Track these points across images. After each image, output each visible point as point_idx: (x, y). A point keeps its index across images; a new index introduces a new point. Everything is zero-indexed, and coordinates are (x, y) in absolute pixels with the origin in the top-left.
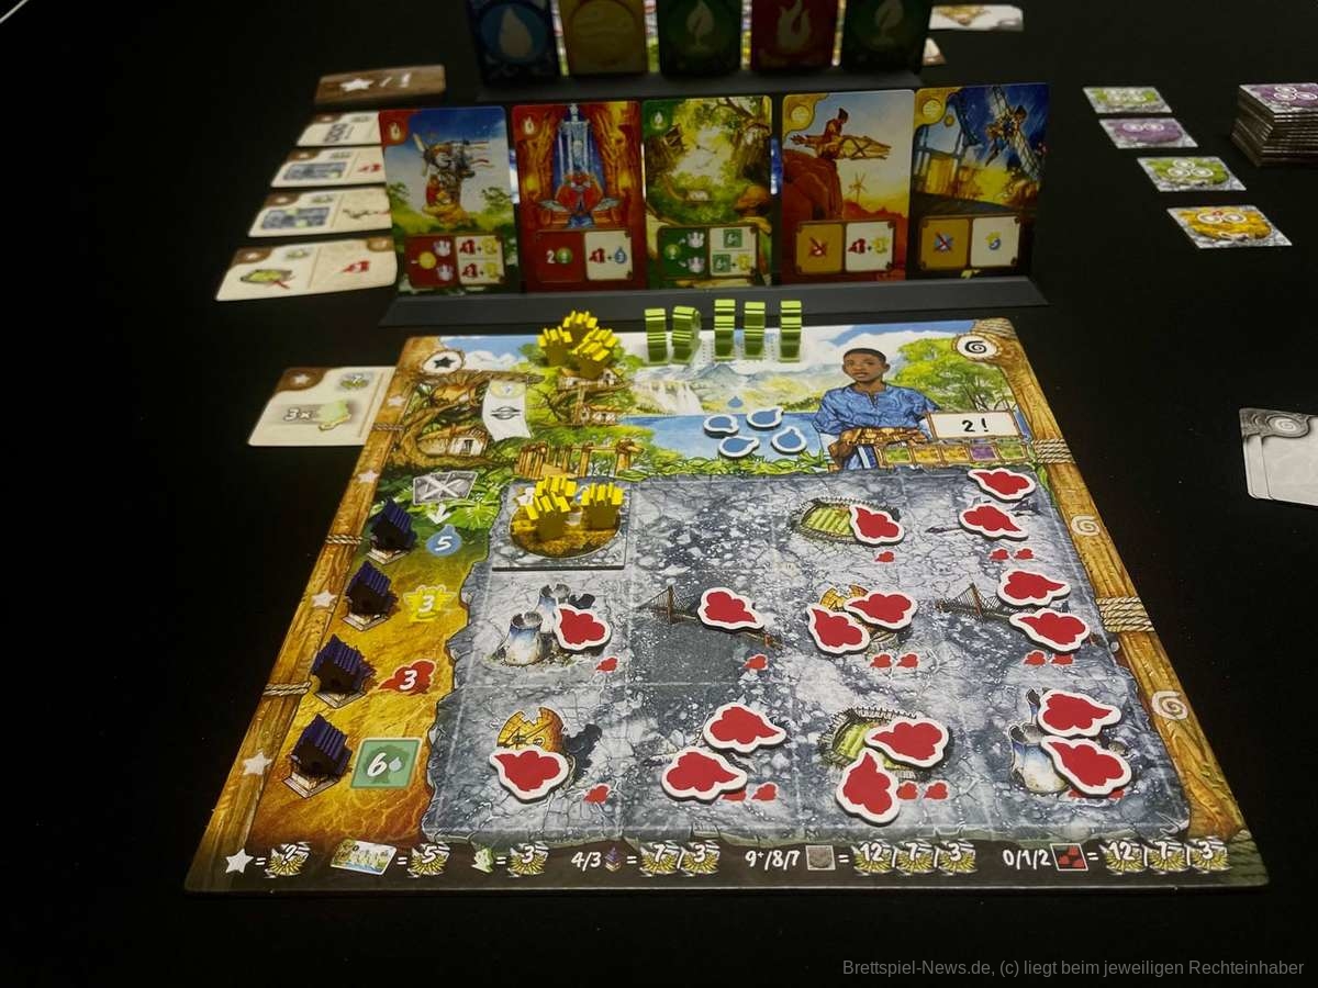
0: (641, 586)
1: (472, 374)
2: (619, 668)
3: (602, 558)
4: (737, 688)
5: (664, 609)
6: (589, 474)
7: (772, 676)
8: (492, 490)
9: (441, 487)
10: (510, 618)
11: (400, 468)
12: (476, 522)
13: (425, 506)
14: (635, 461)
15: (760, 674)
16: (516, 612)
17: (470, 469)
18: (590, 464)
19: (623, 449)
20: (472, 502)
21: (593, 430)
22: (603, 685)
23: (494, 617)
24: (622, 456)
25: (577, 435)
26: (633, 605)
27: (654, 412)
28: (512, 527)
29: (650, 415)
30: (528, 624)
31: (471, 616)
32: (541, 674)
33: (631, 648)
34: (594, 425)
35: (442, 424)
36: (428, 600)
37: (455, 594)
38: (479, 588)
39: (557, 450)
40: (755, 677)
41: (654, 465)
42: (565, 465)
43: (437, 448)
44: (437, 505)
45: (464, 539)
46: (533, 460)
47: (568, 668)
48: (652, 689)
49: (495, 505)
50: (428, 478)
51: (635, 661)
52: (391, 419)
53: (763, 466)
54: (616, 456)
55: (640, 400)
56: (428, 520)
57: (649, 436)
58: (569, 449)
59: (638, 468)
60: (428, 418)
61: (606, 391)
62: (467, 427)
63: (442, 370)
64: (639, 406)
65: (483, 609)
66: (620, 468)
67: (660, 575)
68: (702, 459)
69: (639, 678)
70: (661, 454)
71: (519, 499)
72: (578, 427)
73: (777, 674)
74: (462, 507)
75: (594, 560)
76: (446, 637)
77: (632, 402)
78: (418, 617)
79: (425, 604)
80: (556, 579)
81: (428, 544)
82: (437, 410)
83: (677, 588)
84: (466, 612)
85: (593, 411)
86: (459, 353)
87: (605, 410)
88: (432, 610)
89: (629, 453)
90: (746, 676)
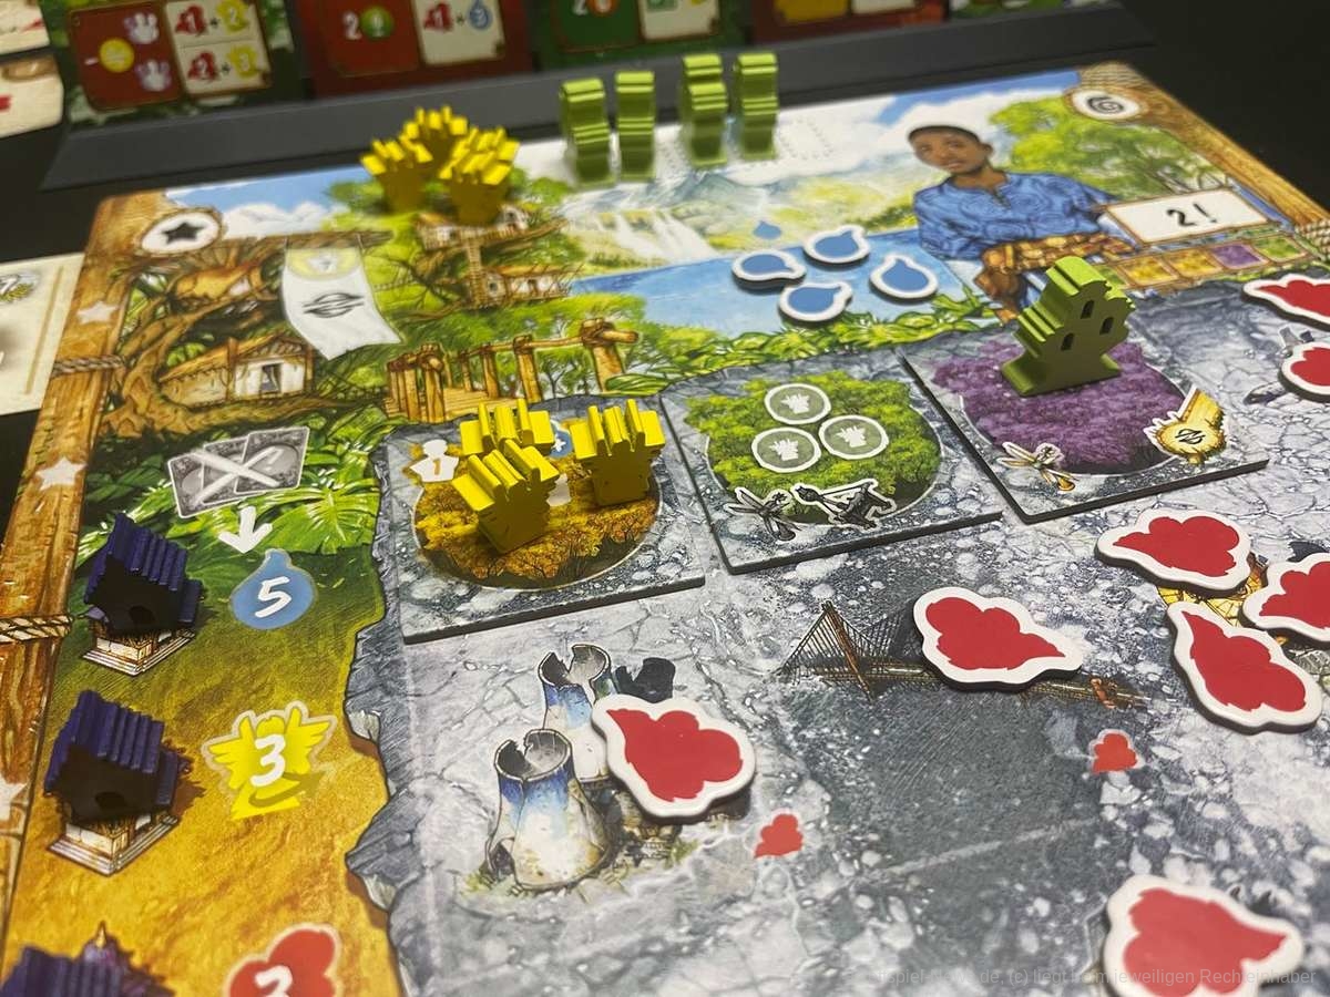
0: (763, 616)
1: (245, 246)
2: (812, 842)
3: (652, 568)
4: (1109, 830)
5: (841, 662)
6: (548, 395)
7: (1166, 782)
8: (350, 459)
9: (233, 469)
10: (491, 758)
11: (131, 444)
12: (334, 535)
13: (209, 518)
14: (631, 357)
15: (1140, 780)
16: (501, 738)
17: (289, 422)
18: (543, 376)
19: (596, 336)
20: (312, 493)
21: (521, 312)
22: (791, 897)
23: (450, 764)
24: (599, 352)
25: (492, 324)
26: (766, 666)
27: (626, 264)
28: (421, 532)
29: (621, 271)
30: (541, 764)
31: (393, 771)
32: (624, 901)
33: (815, 777)
34: (518, 302)
35: (204, 342)
36: (270, 748)
37: (335, 719)
38: (389, 693)
39: (463, 358)
40: (1130, 794)
41: (670, 359)
42: (491, 385)
43: (206, 390)
44: (235, 509)
45: (318, 579)
46: (420, 385)
47: (685, 867)
48: (914, 881)
49: (367, 489)
50: (201, 455)
51: (839, 810)
52: (92, 348)
53: (879, 330)
54: (587, 352)
55: (591, 248)
56: (223, 549)
57: (637, 307)
58: (487, 352)
59: (640, 368)
60: (171, 336)
61: (518, 240)
62: (260, 340)
63: (182, 245)
64: (591, 257)
65: (414, 746)
66: (605, 374)
67: (788, 582)
68: (757, 334)
69: (870, 858)
70: (673, 336)
71: (414, 468)
72: (489, 311)
73: (1174, 771)
74: (293, 505)
75: (637, 576)
76: (343, 844)
77: (576, 252)
78: (253, 801)
79: (264, 761)
80: (566, 637)
81: (237, 605)
82: (189, 318)
83: (846, 608)
84: (375, 765)
85: (507, 279)
86: (210, 212)
87: (530, 273)
88: (285, 775)
89: (610, 345)
90: (1109, 794)
